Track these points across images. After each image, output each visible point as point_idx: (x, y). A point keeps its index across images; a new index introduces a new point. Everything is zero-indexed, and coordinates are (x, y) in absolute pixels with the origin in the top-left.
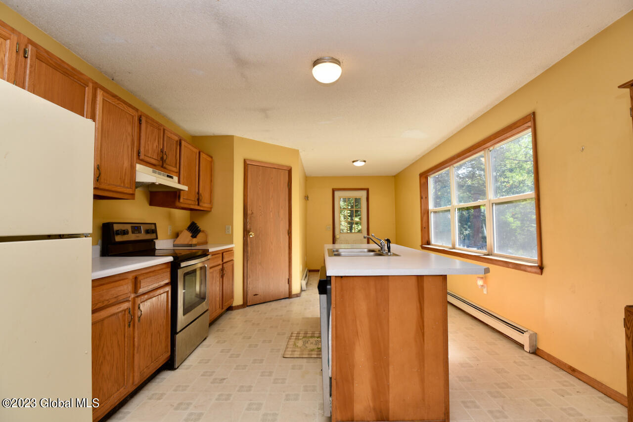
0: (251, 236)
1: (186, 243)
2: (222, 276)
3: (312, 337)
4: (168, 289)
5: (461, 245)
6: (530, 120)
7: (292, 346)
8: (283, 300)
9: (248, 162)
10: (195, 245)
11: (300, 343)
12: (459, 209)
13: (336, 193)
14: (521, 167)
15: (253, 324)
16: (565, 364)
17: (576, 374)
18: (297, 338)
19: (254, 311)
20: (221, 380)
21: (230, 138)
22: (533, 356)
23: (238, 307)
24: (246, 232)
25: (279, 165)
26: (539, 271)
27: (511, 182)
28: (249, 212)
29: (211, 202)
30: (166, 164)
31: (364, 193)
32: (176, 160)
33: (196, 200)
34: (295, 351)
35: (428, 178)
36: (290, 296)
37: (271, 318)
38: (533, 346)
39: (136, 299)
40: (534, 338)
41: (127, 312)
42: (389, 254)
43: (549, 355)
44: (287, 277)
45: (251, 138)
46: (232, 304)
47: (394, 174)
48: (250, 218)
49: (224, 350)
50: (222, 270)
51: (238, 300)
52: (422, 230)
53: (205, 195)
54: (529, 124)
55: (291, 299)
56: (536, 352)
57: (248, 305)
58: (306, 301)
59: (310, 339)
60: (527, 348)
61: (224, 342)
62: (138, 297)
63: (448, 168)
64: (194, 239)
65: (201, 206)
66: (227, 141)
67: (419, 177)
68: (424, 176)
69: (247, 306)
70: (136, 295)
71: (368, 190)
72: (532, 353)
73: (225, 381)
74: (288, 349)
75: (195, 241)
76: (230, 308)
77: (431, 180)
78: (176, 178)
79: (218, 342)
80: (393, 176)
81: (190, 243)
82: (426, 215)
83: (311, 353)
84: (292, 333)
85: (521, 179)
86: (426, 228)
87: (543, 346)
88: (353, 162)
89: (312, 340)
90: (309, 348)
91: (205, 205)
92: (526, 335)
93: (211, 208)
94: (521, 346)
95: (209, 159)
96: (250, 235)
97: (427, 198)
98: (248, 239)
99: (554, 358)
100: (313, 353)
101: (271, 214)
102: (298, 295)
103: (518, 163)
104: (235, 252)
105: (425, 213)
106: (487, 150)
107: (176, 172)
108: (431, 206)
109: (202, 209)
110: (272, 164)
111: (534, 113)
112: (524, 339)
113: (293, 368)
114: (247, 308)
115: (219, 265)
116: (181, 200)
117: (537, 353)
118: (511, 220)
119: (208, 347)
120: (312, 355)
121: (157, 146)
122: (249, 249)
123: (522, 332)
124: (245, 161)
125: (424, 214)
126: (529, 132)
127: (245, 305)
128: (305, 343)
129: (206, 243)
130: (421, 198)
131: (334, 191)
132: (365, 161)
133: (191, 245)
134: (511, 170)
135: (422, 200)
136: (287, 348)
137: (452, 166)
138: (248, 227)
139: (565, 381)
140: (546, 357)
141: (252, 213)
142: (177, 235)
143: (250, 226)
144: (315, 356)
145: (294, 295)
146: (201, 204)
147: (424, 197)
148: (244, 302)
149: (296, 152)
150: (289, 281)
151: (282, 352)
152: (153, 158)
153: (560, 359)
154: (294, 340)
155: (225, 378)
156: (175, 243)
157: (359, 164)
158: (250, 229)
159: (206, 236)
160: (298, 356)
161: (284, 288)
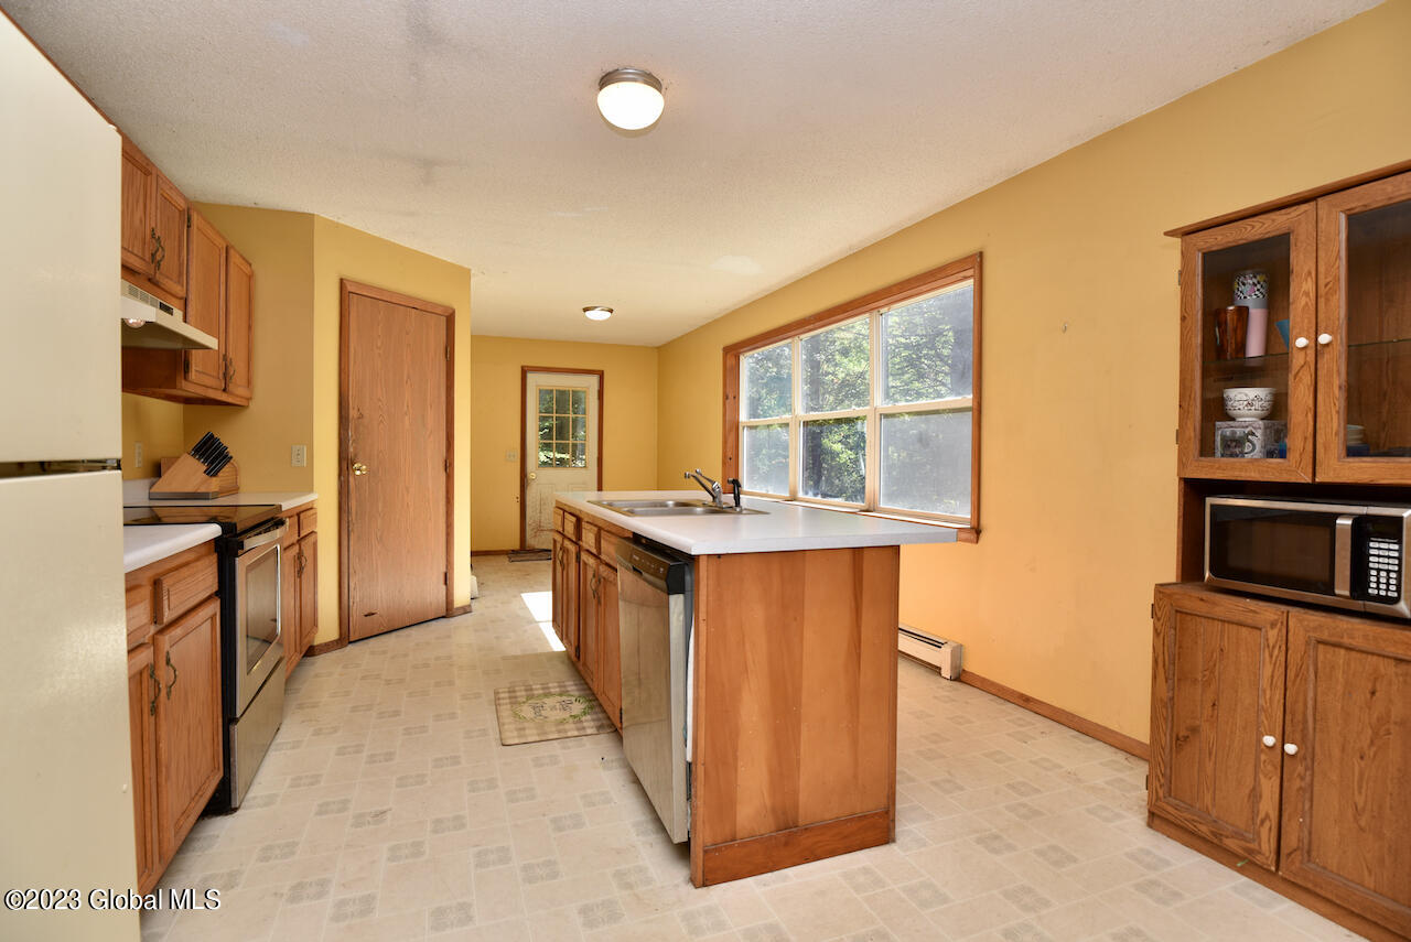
0: (358, 473)
1: (190, 488)
2: (300, 572)
3: (548, 695)
4: (214, 607)
5: (811, 493)
6: (975, 264)
7: (511, 719)
8: (434, 622)
9: (350, 288)
10: (216, 495)
11: (527, 711)
12: (806, 424)
13: (530, 376)
14: (859, 347)
15: (388, 682)
16: (1013, 692)
17: (1031, 705)
18: (514, 701)
19: (373, 653)
20: (377, 816)
21: (306, 220)
22: (956, 685)
23: (329, 647)
24: (345, 462)
25: (426, 303)
26: (973, 536)
27: (841, 376)
28: (353, 413)
29: (249, 383)
30: (161, 273)
31: (594, 380)
32: (181, 265)
33: (221, 376)
34: (524, 729)
35: (742, 357)
36: (449, 612)
37: (426, 665)
38: (956, 668)
39: (160, 637)
40: (958, 653)
41: (145, 675)
42: (738, 509)
43: (984, 680)
44: (443, 569)
45: (359, 226)
46: (313, 641)
47: (658, 345)
48: (356, 428)
49: (345, 748)
50: (300, 555)
51: (327, 629)
52: (724, 463)
53: (238, 367)
54: (970, 272)
55: (452, 620)
56: (960, 677)
57: (351, 640)
58: (493, 621)
59: (546, 700)
60: (946, 672)
61: (336, 731)
62: (161, 632)
63: (789, 340)
64: (214, 479)
65: (232, 394)
66: (298, 228)
67: (721, 352)
68: (733, 352)
69: (350, 643)
70: (160, 627)
71: (601, 375)
72: (955, 680)
73: (389, 816)
74: (506, 727)
75: (214, 484)
76: (311, 652)
77: (747, 363)
78: (178, 313)
79: (317, 733)
80: (658, 348)
81: (203, 490)
82: (733, 434)
83: (561, 727)
84: (496, 693)
85: (858, 369)
86: (734, 459)
87: (972, 666)
88: (586, 310)
89: (550, 702)
90: (553, 718)
91: (238, 391)
92: (946, 650)
93: (249, 399)
94: (936, 670)
95: (245, 267)
96: (354, 471)
97: (736, 397)
98: (351, 479)
99: (993, 684)
100: (567, 726)
101: (407, 418)
102: (466, 610)
103: (856, 339)
104: (319, 511)
105: (732, 430)
106: (875, 312)
107: (181, 298)
108: (743, 417)
109: (230, 400)
110: (410, 298)
111: (981, 254)
112: (941, 658)
113: (538, 762)
114: (350, 645)
115: (293, 544)
116: (193, 375)
117: (962, 678)
118: (838, 447)
119: (293, 748)
120: (566, 731)
121: (141, 221)
122: (353, 503)
123: (938, 645)
124: (342, 280)
125: (730, 430)
126: (968, 285)
127: (345, 639)
128: (537, 709)
129: (234, 490)
130: (726, 397)
131: (524, 372)
132: (611, 311)
133: (204, 496)
134: (845, 352)
135: (728, 401)
136: (500, 725)
137: (796, 338)
138: (351, 450)
139: (1019, 719)
140: (979, 684)
141: (361, 416)
142: (156, 470)
143: (355, 448)
144: (576, 733)
145: (458, 609)
146: (231, 387)
147: (731, 396)
148: (341, 634)
149: (462, 275)
150: (447, 579)
151: (493, 735)
152: (132, 253)
153: (1004, 684)
154: (509, 706)
155: (385, 808)
156: (155, 489)
157: (597, 315)
158: (356, 455)
159: (236, 472)
160: (538, 739)
161: (434, 595)
